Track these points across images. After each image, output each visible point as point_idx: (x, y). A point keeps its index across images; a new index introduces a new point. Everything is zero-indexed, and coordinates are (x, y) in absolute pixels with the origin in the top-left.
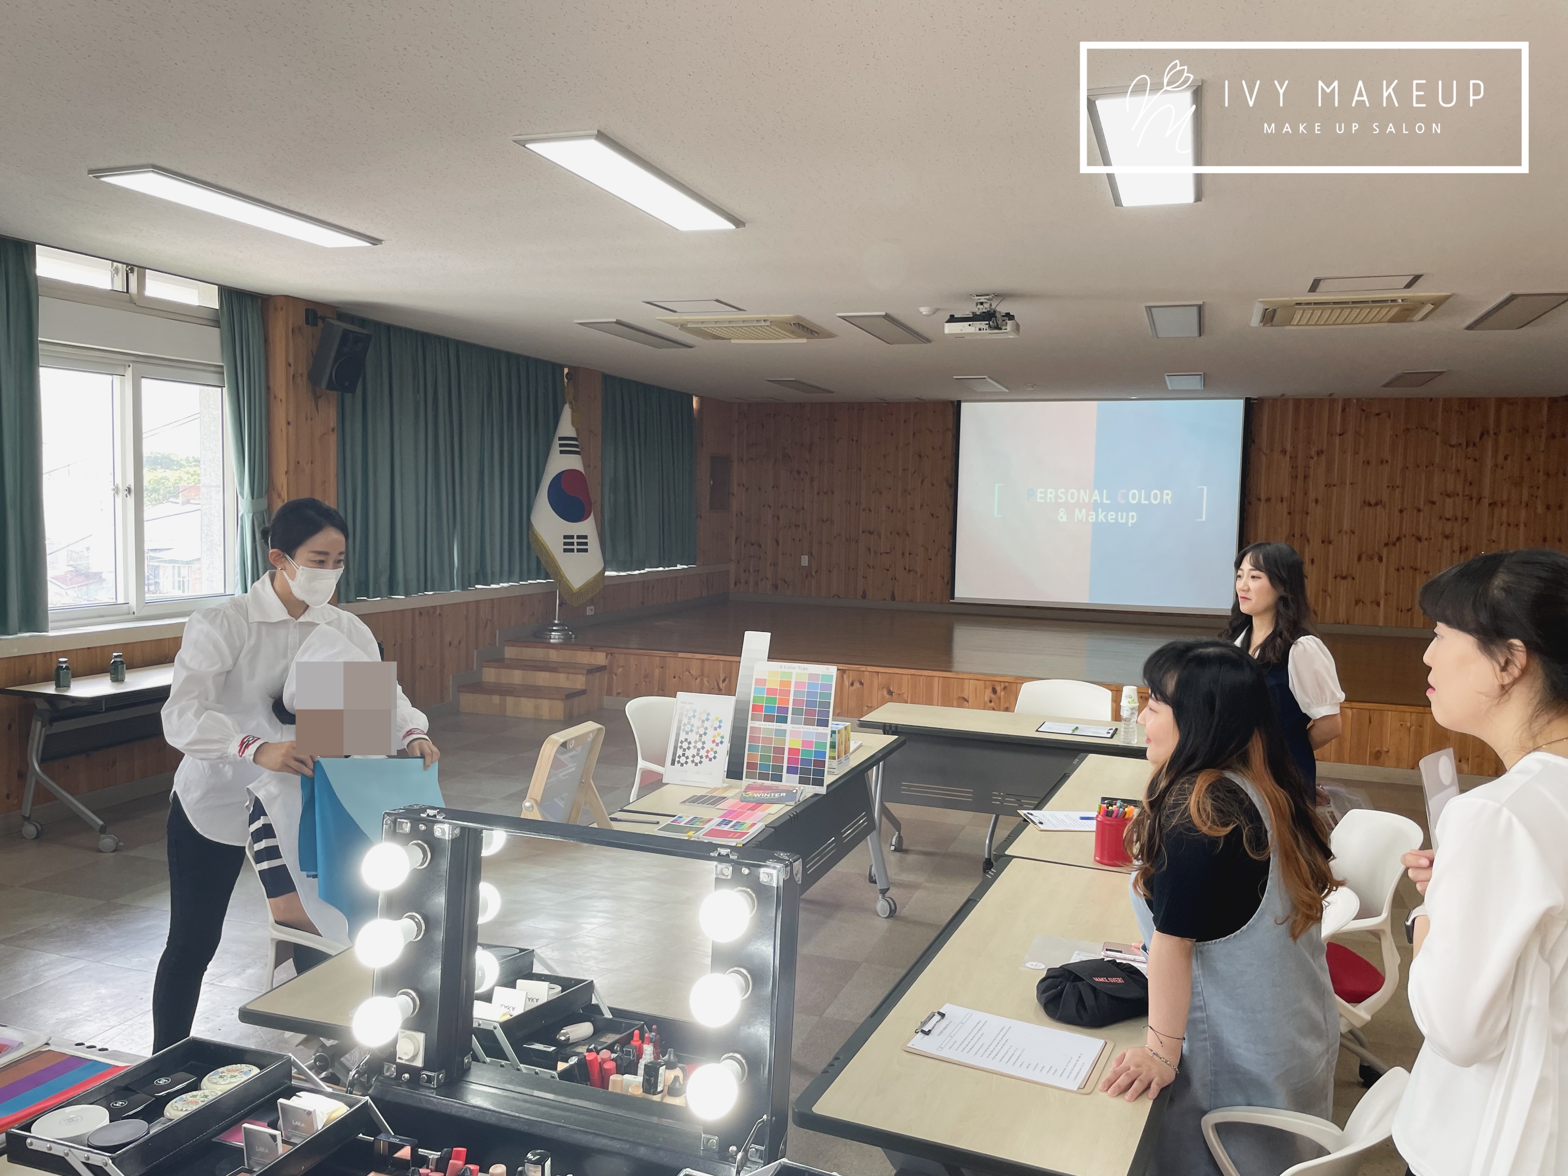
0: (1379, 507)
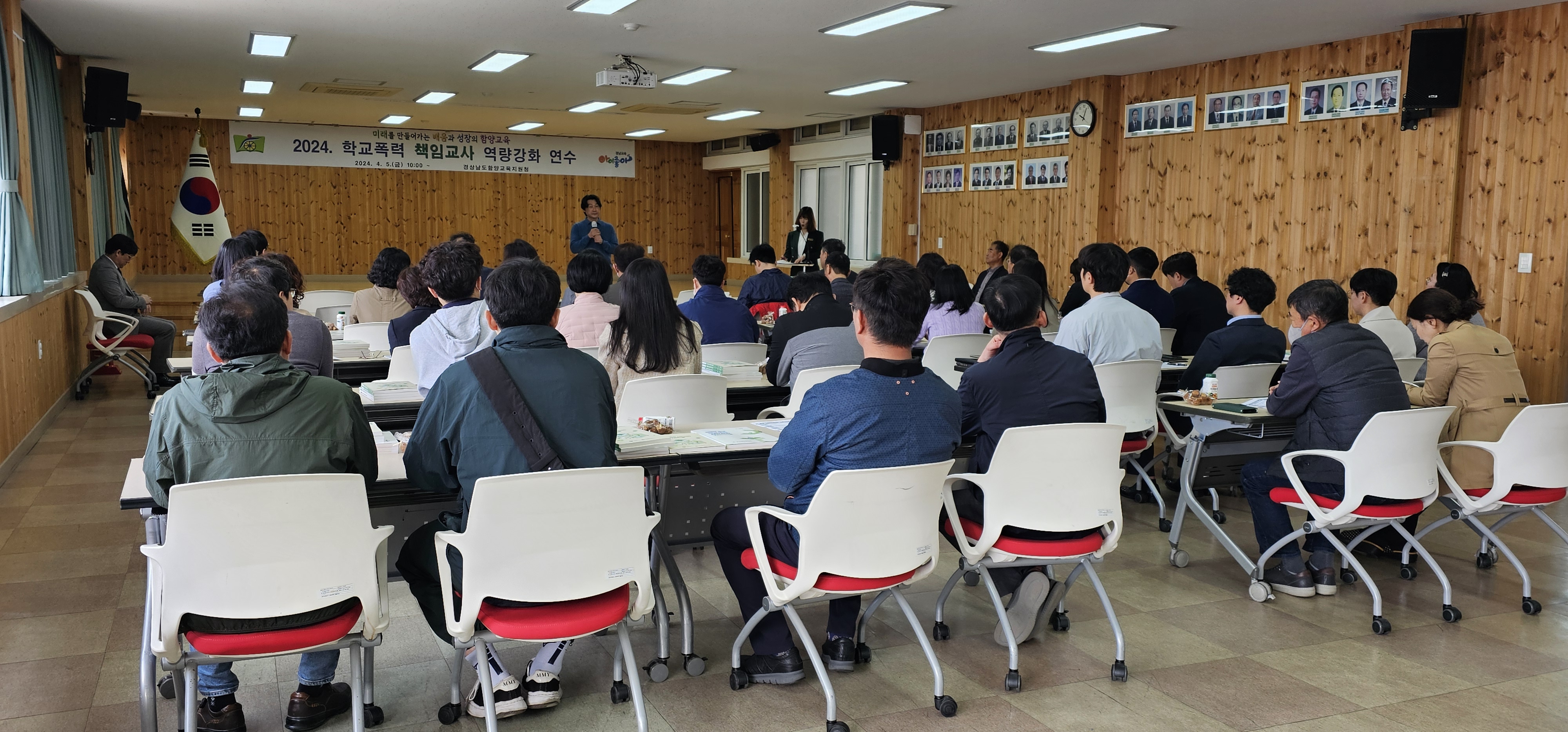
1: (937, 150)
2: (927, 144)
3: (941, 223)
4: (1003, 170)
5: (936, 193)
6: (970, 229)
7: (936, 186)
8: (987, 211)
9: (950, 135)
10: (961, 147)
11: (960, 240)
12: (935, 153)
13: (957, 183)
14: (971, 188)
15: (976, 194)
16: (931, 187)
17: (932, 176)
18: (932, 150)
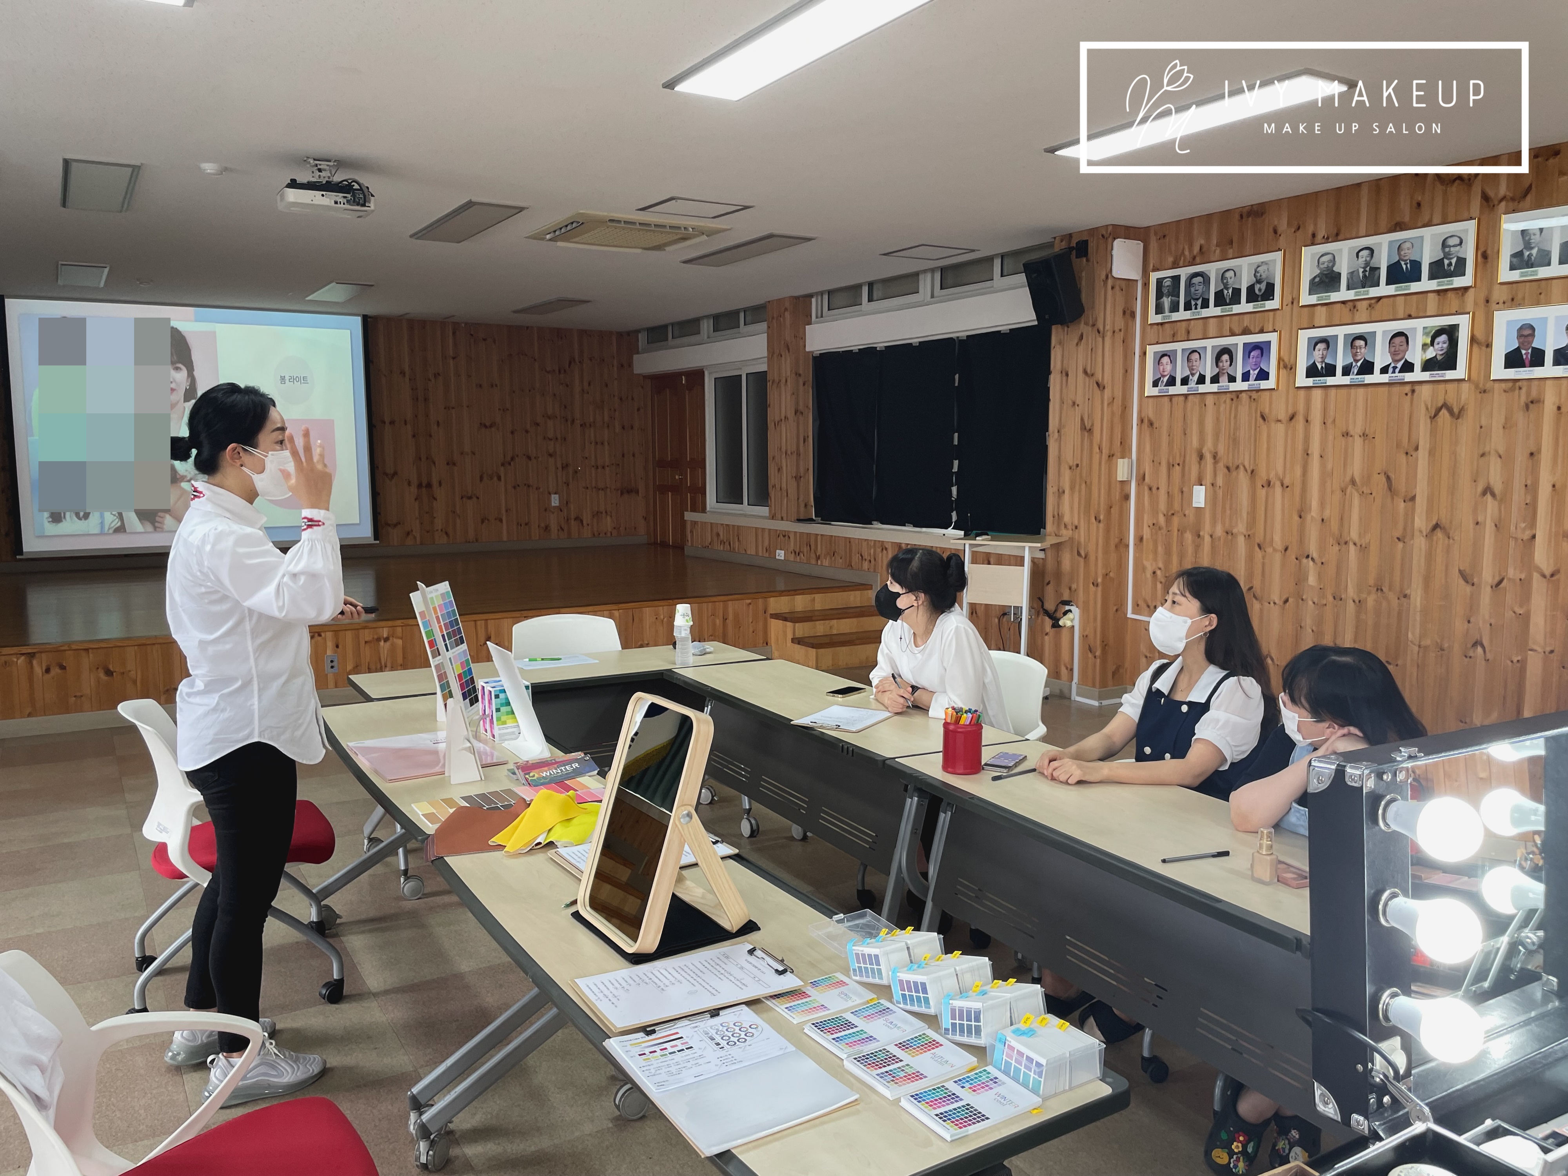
0: (493, 429)
1: (1188, 307)
2: (1159, 295)
3: (1201, 457)
4: (1419, 339)
5: (1186, 396)
6: (1298, 471)
7: (1185, 381)
8: (1356, 430)
9: (1230, 274)
10: (1269, 294)
11: (1262, 493)
12: (1182, 315)
13: (1254, 374)
14: (1302, 380)
15: (1317, 394)
16: (1172, 382)
17: (1173, 362)
18: (1175, 308)
